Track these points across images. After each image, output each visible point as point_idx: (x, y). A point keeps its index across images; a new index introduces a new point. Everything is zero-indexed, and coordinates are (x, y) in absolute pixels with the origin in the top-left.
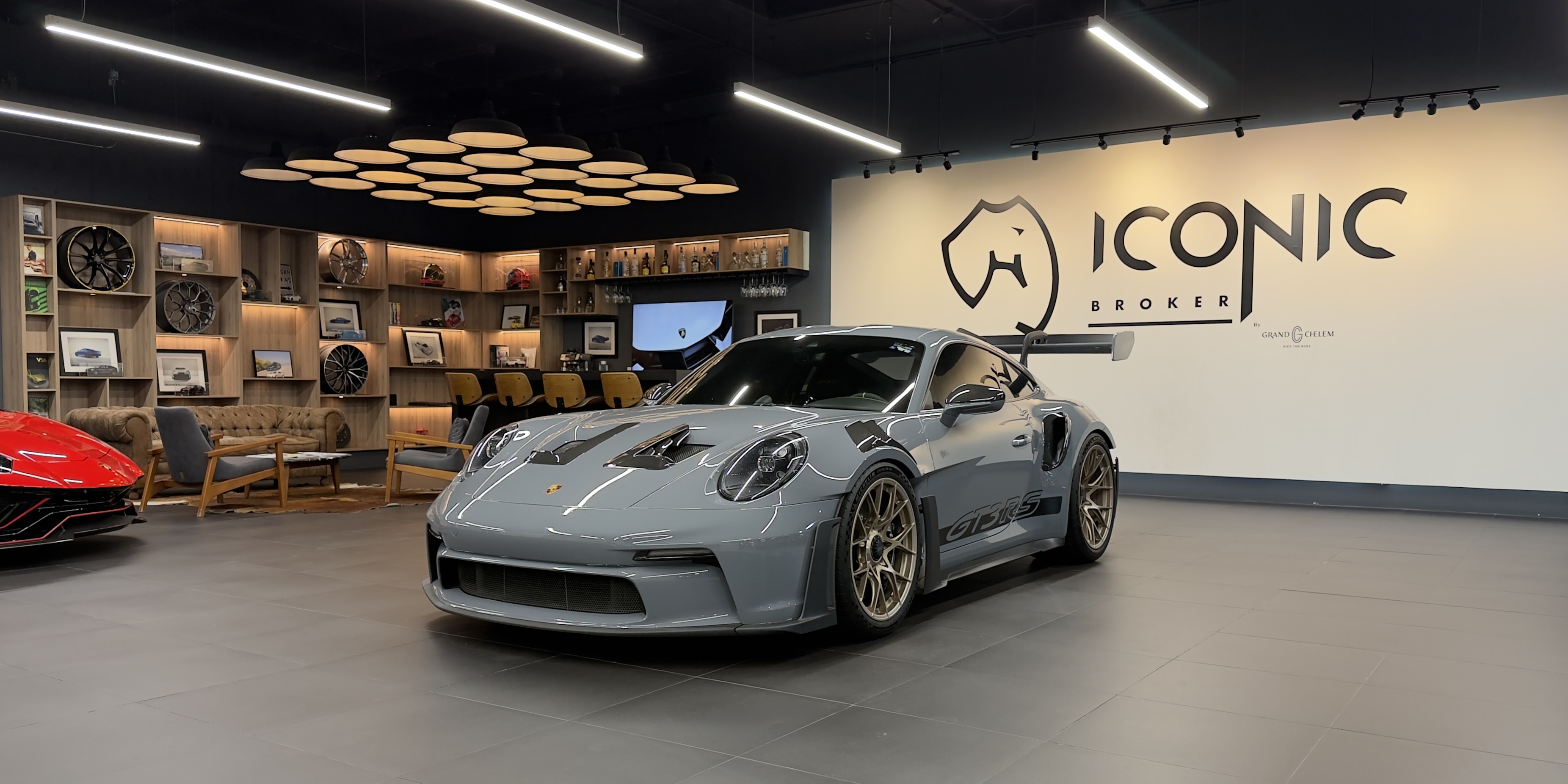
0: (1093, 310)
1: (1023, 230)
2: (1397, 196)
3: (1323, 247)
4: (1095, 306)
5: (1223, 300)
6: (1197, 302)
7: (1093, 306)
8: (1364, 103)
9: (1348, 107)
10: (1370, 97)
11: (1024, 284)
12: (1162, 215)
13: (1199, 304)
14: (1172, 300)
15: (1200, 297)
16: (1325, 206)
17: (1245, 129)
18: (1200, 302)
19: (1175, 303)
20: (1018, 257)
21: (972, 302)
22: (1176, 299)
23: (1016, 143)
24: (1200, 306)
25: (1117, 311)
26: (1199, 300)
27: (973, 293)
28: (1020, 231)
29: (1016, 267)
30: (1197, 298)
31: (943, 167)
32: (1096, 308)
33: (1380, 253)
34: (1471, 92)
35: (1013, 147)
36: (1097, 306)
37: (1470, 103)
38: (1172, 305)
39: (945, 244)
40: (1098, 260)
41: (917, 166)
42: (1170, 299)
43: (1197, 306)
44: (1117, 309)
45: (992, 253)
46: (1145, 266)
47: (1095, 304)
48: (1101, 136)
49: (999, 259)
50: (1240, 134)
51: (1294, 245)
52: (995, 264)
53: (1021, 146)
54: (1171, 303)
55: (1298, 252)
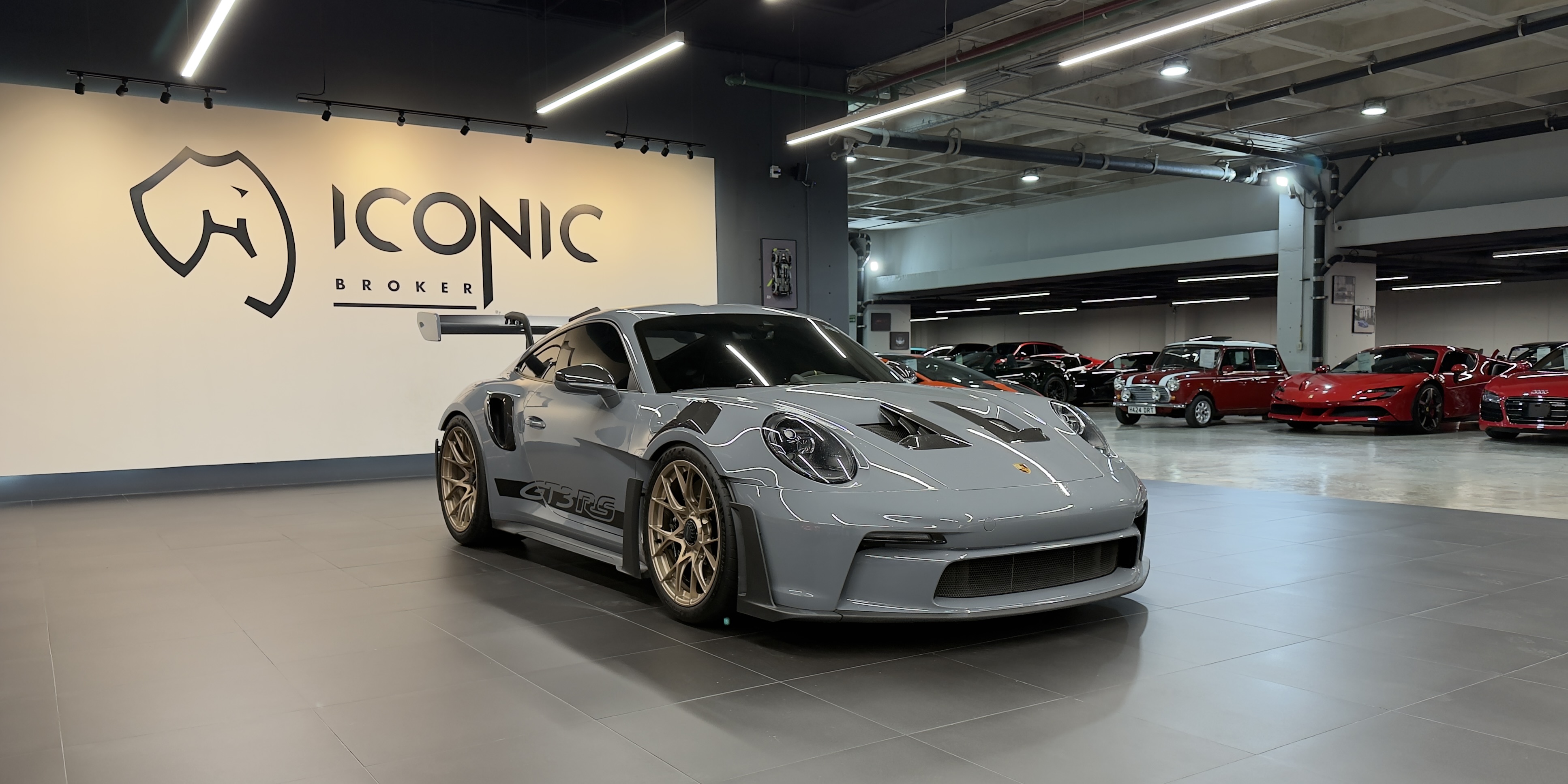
0: (338, 288)
1: (247, 192)
2: (598, 214)
3: (546, 249)
4: (340, 284)
5: (467, 288)
6: (444, 288)
7: (338, 284)
11: (252, 253)
12: (405, 200)
13: (445, 290)
14: (419, 284)
15: (446, 284)
16: (545, 215)
17: (534, 137)
18: (446, 288)
19: (423, 287)
20: (242, 222)
21: (184, 269)
22: (423, 283)
23: (307, 98)
24: (447, 292)
25: (364, 291)
26: (445, 286)
27: (183, 259)
28: (243, 193)
29: (240, 232)
30: (443, 284)
31: (203, 104)
32: (341, 286)
33: (588, 258)
35: (300, 100)
36: (341, 284)
38: (420, 289)
39: (136, 194)
40: (340, 236)
41: (164, 94)
42: (417, 283)
43: (443, 291)
44: (364, 289)
45: (206, 214)
46: (389, 247)
47: (340, 282)
48: (401, 112)
49: (216, 220)
50: (529, 140)
51: (523, 243)
52: (210, 227)
53: (313, 102)
54: (419, 287)
55: (527, 249)
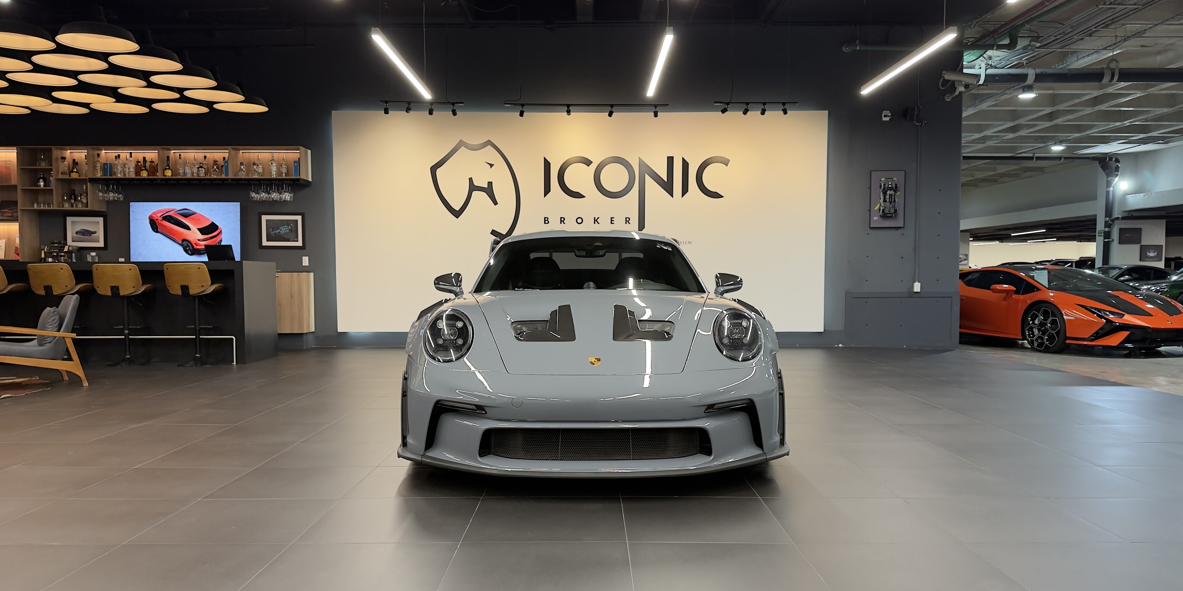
0: (545, 223)
1: (493, 165)
2: (725, 161)
3: (685, 190)
4: (546, 220)
5: (627, 220)
6: (612, 221)
7: (545, 220)
8: (728, 104)
9: (719, 105)
10: (731, 101)
11: (496, 203)
12: (588, 162)
13: (613, 222)
14: (596, 219)
15: (613, 218)
16: (685, 165)
17: (659, 112)
18: (613, 221)
19: (598, 220)
20: (490, 184)
21: (457, 214)
22: (598, 218)
23: (508, 103)
24: (613, 223)
25: (561, 224)
26: (613, 219)
27: (457, 208)
28: (491, 165)
29: (489, 190)
30: (611, 218)
31: (451, 113)
32: (547, 222)
33: (716, 195)
34: (784, 104)
35: (506, 105)
36: (547, 220)
37: (783, 110)
38: (596, 222)
39: (434, 170)
40: (547, 190)
41: (430, 109)
42: (595, 218)
43: (611, 223)
44: (561, 223)
45: (471, 180)
46: (577, 195)
47: (546, 219)
48: (568, 106)
49: (476, 184)
50: (656, 115)
51: (668, 187)
52: (473, 188)
53: (512, 105)
54: (596, 221)
55: (670, 190)
